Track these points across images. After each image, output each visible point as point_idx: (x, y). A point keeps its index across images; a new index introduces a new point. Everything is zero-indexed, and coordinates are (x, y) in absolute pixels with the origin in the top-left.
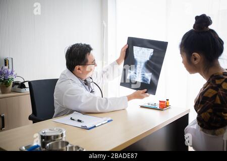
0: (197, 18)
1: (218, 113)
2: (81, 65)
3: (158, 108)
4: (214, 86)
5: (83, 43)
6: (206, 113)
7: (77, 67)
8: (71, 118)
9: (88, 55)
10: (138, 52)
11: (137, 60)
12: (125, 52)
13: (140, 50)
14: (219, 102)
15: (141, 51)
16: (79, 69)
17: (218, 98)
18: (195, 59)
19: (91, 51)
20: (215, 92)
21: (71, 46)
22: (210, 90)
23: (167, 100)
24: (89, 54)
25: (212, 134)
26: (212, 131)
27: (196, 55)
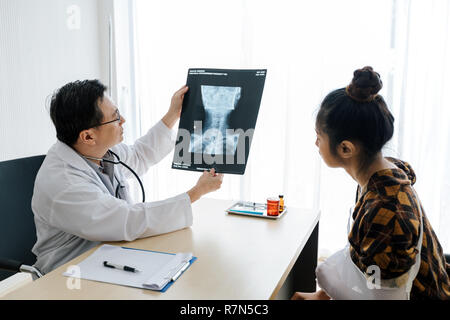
0: (358, 74)
1: (399, 252)
2: (92, 127)
3: (265, 214)
4: (385, 200)
5: (82, 80)
6: (381, 255)
7: (84, 134)
8: (105, 263)
9: (99, 102)
10: (211, 96)
11: (209, 112)
12: (181, 101)
13: (216, 92)
14: (400, 232)
15: (218, 94)
16: (88, 137)
17: (397, 224)
18: (345, 149)
19: (105, 93)
20: (391, 214)
21: (56, 92)
22: (383, 211)
23: (281, 197)
24: (102, 100)
25: (391, 286)
26: (391, 280)
27: (349, 144)
